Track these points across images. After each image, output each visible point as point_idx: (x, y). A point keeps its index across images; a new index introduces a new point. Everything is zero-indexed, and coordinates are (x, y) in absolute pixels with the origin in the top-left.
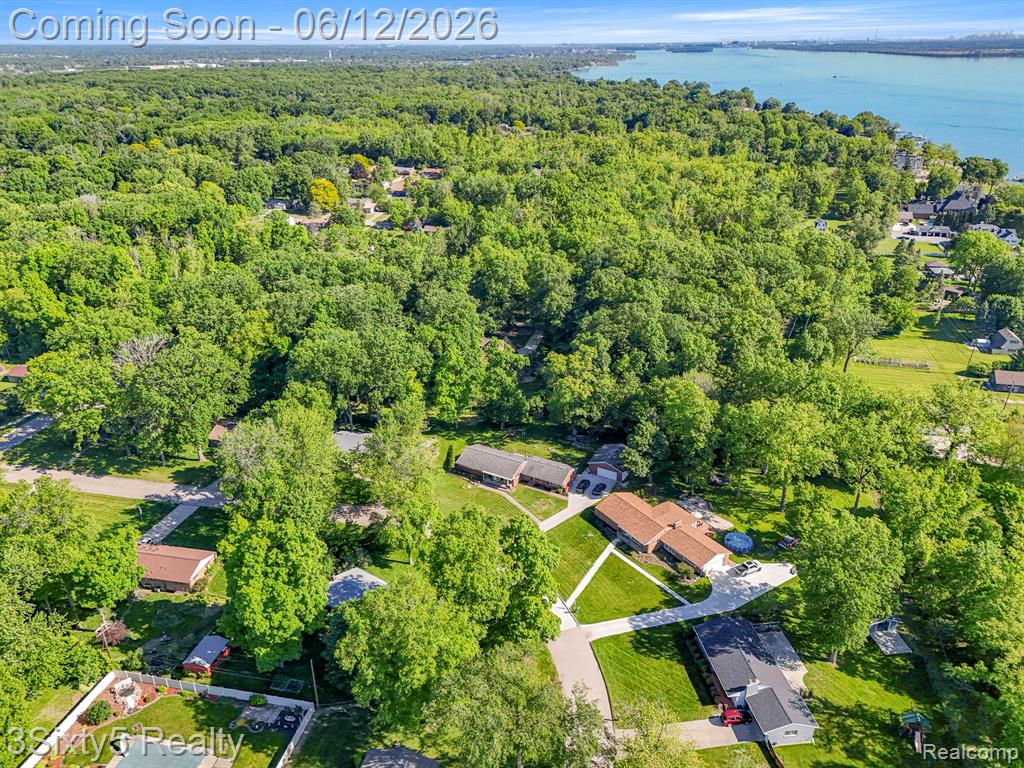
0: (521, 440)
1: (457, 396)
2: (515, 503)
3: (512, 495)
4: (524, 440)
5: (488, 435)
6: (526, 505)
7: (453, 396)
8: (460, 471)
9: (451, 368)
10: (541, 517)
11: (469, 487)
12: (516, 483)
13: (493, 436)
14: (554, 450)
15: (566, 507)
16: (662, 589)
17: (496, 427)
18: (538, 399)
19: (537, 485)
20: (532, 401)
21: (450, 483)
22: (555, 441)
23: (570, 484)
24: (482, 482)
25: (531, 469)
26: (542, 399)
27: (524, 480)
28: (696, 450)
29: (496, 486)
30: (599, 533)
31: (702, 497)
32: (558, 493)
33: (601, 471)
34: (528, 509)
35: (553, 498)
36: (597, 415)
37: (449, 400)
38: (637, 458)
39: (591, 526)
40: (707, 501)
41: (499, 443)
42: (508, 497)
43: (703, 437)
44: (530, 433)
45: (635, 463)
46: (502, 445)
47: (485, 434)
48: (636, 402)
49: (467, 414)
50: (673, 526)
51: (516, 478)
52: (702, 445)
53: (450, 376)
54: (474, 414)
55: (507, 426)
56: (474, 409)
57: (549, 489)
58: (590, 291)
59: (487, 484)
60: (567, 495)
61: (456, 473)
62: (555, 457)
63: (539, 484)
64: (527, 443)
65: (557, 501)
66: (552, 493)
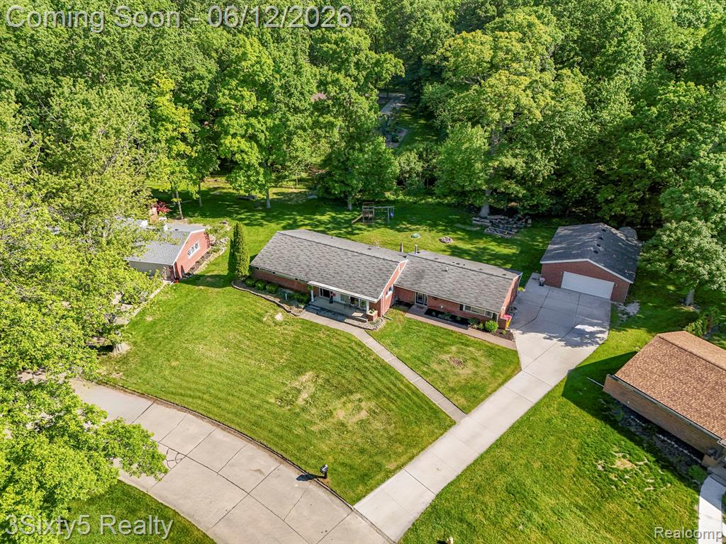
0: (386, 225)
1: (261, 136)
2: (388, 357)
3: (379, 338)
4: (392, 224)
5: (325, 218)
6: (417, 364)
7: (252, 138)
8: (262, 282)
9: (249, 81)
10: (462, 401)
11: (279, 317)
12: (385, 308)
13: (334, 220)
14: (452, 242)
15: (518, 368)
17: (339, 203)
18: (413, 156)
19: (430, 313)
20: (403, 159)
21: (235, 309)
22: (451, 226)
23: (510, 310)
24: (308, 305)
25: (420, 275)
26: (420, 157)
27: (403, 300)
29: (338, 316)
30: (646, 458)
32: (485, 330)
33: (571, 281)
34: (423, 375)
35: (479, 345)
37: (244, 145)
39: (608, 429)
41: (346, 229)
42: (370, 342)
44: (399, 217)
46: (352, 233)
47: (319, 217)
48: (640, 133)
49: (290, 188)
51: (386, 296)
53: (246, 93)
54: (301, 189)
55: (358, 204)
56: (301, 180)
57: (464, 322)
59: (321, 311)
60: (510, 337)
61: (253, 287)
62: (456, 252)
63: (436, 310)
64: (399, 231)
65: (491, 351)
66: (472, 333)
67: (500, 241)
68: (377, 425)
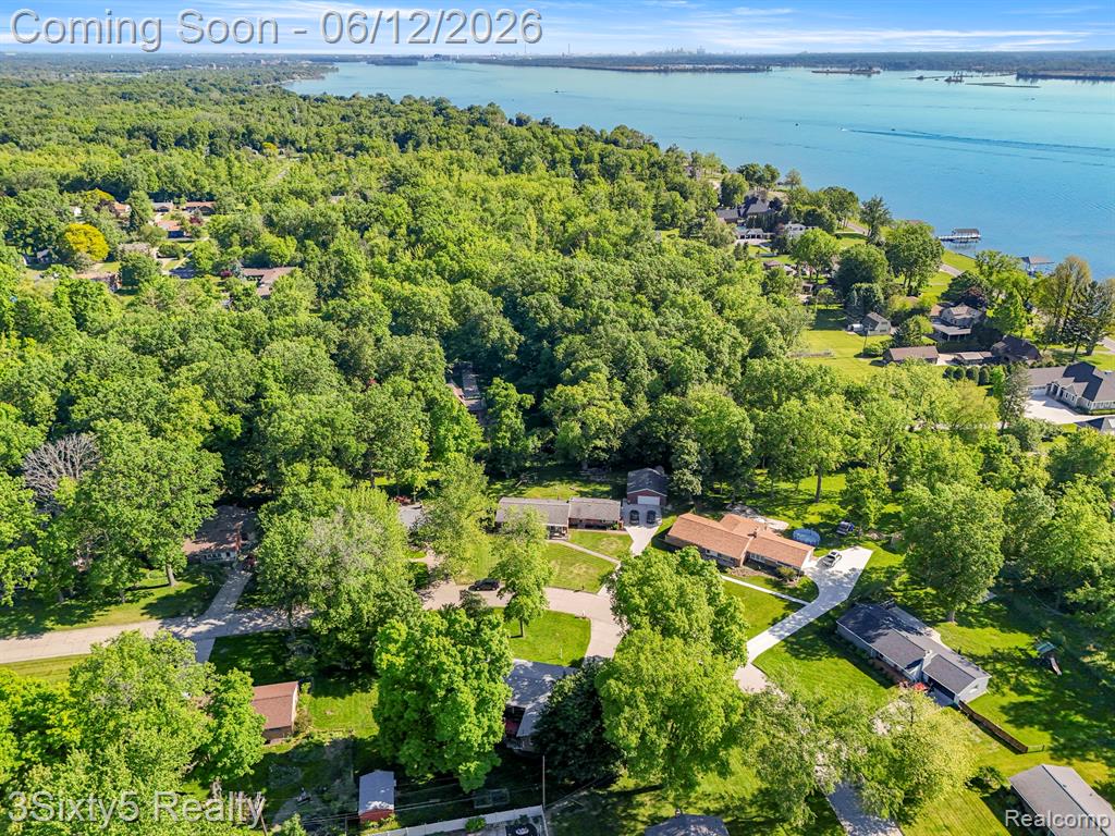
0: (536, 485)
2: (580, 549)
3: (572, 542)
4: (538, 483)
6: (594, 548)
10: (615, 557)
12: (568, 528)
13: (504, 487)
14: (577, 489)
15: (632, 541)
16: (777, 597)
19: (588, 526)
22: (572, 479)
23: (621, 519)
25: (579, 511)
26: (539, 439)
27: (574, 524)
28: (743, 458)
31: (744, 504)
32: (614, 529)
33: (641, 499)
34: (598, 552)
35: (614, 536)
36: (616, 444)
38: (689, 476)
40: (750, 507)
41: (516, 492)
42: (569, 545)
43: (749, 445)
44: (542, 476)
45: (690, 483)
46: (522, 493)
47: (494, 486)
48: (656, 424)
50: (754, 535)
51: (568, 523)
52: (749, 453)
57: (604, 528)
58: (540, 319)
60: (625, 530)
62: (583, 494)
63: (591, 525)
64: (544, 487)
65: (620, 537)
66: (609, 531)
67: (601, 483)
68: (590, 571)
